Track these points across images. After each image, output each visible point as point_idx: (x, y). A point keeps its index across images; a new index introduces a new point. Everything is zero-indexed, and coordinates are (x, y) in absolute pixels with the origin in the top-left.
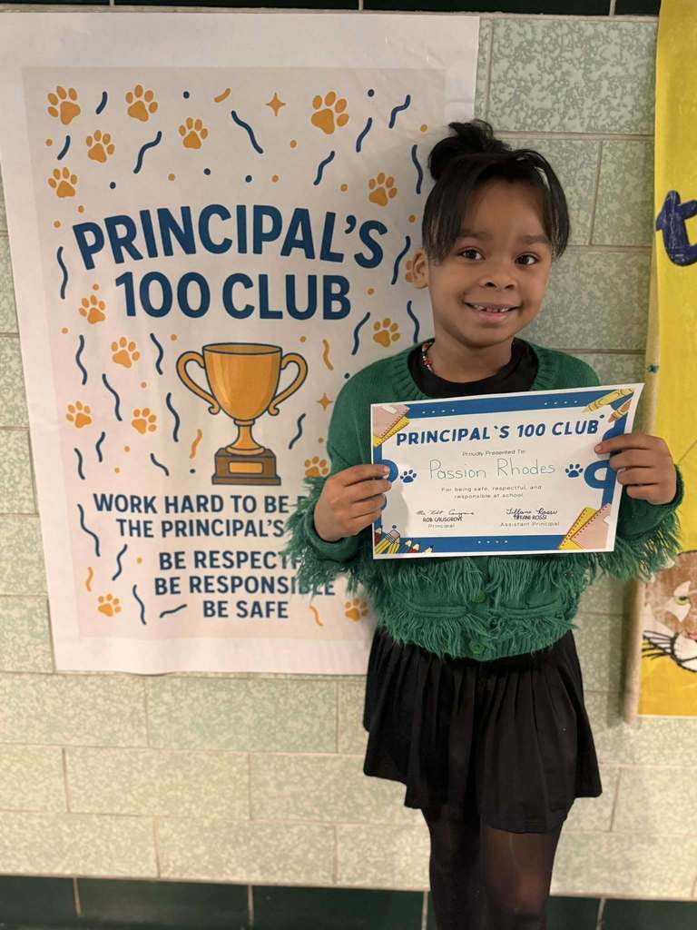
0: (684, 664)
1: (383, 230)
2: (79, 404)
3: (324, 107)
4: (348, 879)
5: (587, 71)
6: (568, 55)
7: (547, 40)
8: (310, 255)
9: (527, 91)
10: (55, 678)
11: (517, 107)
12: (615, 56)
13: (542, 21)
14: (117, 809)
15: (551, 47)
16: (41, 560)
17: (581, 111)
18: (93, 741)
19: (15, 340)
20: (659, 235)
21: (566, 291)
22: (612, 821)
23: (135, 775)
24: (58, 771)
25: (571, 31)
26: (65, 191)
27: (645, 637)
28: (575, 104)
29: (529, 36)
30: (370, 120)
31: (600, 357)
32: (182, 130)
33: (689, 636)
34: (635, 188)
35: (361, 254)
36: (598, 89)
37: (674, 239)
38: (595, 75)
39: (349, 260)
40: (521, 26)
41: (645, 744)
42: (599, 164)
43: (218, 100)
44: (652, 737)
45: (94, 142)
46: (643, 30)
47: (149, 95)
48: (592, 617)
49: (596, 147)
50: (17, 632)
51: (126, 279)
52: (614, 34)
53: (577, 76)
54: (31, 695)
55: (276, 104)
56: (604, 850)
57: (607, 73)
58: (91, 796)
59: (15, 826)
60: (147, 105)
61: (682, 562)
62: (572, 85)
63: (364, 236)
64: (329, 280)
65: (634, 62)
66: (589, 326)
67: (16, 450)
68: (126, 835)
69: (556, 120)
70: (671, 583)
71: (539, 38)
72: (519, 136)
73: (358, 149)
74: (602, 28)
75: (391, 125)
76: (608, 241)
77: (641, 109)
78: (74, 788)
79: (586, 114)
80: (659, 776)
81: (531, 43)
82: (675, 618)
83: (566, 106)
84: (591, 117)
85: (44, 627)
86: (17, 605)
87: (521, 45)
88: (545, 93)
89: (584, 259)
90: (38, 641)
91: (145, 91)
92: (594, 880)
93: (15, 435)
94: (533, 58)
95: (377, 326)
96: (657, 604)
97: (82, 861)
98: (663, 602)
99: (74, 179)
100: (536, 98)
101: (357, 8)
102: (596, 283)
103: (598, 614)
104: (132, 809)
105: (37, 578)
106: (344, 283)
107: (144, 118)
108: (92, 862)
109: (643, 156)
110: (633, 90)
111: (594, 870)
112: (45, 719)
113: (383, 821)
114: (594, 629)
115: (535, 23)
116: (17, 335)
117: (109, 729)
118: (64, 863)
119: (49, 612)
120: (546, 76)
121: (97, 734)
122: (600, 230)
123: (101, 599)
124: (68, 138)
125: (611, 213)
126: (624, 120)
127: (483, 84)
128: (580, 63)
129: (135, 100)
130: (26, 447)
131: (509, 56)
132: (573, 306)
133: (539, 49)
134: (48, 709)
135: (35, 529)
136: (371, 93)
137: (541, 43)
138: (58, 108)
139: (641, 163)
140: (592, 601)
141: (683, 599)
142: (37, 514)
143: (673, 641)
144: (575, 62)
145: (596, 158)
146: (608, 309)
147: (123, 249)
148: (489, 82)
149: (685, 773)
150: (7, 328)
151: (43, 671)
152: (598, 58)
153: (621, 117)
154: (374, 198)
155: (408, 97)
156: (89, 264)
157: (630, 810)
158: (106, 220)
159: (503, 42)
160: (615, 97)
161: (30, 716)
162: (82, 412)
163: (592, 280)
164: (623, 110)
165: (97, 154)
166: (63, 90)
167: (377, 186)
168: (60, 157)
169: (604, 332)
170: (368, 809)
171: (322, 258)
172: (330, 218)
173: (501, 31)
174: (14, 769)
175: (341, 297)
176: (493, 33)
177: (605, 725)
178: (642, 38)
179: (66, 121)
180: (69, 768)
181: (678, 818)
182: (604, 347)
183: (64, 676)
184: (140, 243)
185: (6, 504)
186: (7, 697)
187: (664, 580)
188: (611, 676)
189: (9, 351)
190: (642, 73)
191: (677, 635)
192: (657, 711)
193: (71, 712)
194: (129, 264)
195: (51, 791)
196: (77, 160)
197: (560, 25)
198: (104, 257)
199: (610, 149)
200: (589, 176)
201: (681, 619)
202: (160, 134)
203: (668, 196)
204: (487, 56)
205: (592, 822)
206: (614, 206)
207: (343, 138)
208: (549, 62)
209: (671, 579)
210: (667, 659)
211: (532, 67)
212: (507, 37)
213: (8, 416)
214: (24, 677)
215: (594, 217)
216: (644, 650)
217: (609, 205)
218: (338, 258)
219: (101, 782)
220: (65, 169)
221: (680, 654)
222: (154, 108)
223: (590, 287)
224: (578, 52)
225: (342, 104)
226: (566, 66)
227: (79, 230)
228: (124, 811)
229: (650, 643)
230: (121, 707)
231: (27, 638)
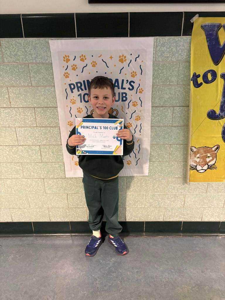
0: (199, 171)
1: (134, 82)
2: (70, 121)
3: (121, 58)
4: (128, 220)
5: (176, 48)
6: (172, 45)
7: (168, 42)
8: (119, 88)
9: (164, 53)
10: (66, 179)
11: (162, 56)
12: (182, 45)
13: (167, 38)
14: (79, 207)
15: (169, 43)
16: (63, 154)
17: (175, 56)
18: (74, 192)
19: (57, 108)
20: (192, 82)
21: (173, 94)
22: (184, 205)
23: (83, 199)
24: (66, 199)
25: (173, 40)
26: (67, 77)
27: (190, 166)
28: (174, 55)
29: (164, 41)
30: (131, 60)
31: (180, 107)
32: (92, 64)
33: (199, 165)
34: (187, 72)
35: (129, 88)
36: (179, 52)
37: (195, 82)
38: (178, 49)
39: (127, 89)
40: (163, 39)
41: (191, 188)
42: (179, 68)
43: (99, 57)
44: (192, 187)
45: (73, 67)
46: (188, 39)
47: (85, 56)
48: (179, 162)
49: (178, 64)
50: (57, 170)
51: (80, 95)
52: (182, 40)
53: (174, 49)
54: (60, 183)
55: (111, 57)
56: (182, 211)
57: (181, 48)
58: (73, 204)
59: (57, 211)
60: (84, 58)
61: (198, 150)
62: (173, 51)
63: (130, 84)
64: (122, 93)
65: (186, 45)
66: (177, 101)
67: (57, 131)
68: (81, 212)
69: (170, 59)
70: (196, 154)
71: (166, 41)
72: (162, 62)
73: (129, 66)
74: (179, 39)
75: (135, 61)
76: (181, 84)
77: (188, 55)
78: (69, 202)
79: (176, 57)
80: (194, 195)
81: (165, 43)
82: (196, 162)
83: (172, 56)
84: (177, 58)
85: (63, 168)
86: (57, 164)
87: (163, 43)
88: (168, 53)
89: (176, 87)
90: (62, 171)
91: (84, 55)
92: (180, 218)
93: (56, 128)
94: (165, 46)
95: (133, 102)
96: (193, 159)
97: (71, 218)
98: (194, 158)
99: (69, 74)
100: (166, 54)
101: (128, 37)
102: (179, 92)
103: (180, 161)
104: (82, 206)
105: (62, 158)
106: (126, 94)
107: (84, 61)
108: (73, 218)
109: (188, 65)
110: (186, 52)
111: (180, 216)
112: (63, 188)
113: (136, 207)
114: (179, 164)
115: (166, 38)
116: (57, 107)
117: (77, 189)
118: (67, 219)
119: (64, 165)
120: (168, 50)
121: (74, 190)
122: (179, 81)
123: (75, 162)
124: (68, 66)
125: (182, 78)
126: (184, 58)
127: (155, 52)
128: (175, 46)
129: (82, 57)
130: (59, 131)
131: (160, 46)
132: (174, 97)
133: (166, 44)
134: (64, 186)
135: (61, 148)
136: (131, 54)
137: (167, 43)
138: (65, 60)
139: (188, 67)
140: (179, 158)
141: (198, 157)
142: (62, 145)
143: (196, 166)
144: (174, 46)
145: (178, 66)
146: (181, 98)
147: (79, 88)
148: (156, 51)
149: (199, 194)
150: (55, 106)
151: (63, 178)
152: (179, 45)
153: (184, 57)
154: (132, 76)
155: (139, 55)
156: (72, 92)
157: (188, 203)
158: (76, 83)
159: (159, 43)
160: (182, 53)
161: (60, 187)
162: (71, 123)
163: (178, 91)
164: (184, 56)
165: (74, 69)
166: (66, 56)
167: (133, 74)
168: (66, 70)
169: (181, 102)
170: (132, 204)
171: (121, 89)
172: (123, 80)
173: (158, 40)
174: (57, 199)
175: (125, 97)
176: (157, 41)
177: (182, 185)
178: (188, 41)
179: (67, 62)
180: (68, 198)
181: (198, 204)
182: (181, 105)
183: (68, 178)
184: (83, 87)
185: (55, 143)
186: (55, 184)
187: (194, 154)
188: (183, 174)
189: (55, 111)
190: (188, 48)
191: (197, 165)
192: (193, 181)
193: (69, 186)
194: (81, 92)
195: (65, 203)
196: (70, 70)
197: (171, 38)
198: (75, 90)
199: (181, 64)
200: (177, 70)
201: (198, 162)
202: (87, 64)
203: (194, 73)
204: (155, 46)
205: (180, 205)
206: (182, 76)
207: (125, 64)
208: (168, 46)
209: (196, 153)
210: (195, 170)
211: (165, 48)
212: (160, 41)
213: (55, 124)
214: (59, 179)
215: (178, 78)
216: (190, 169)
217: (181, 76)
218: (125, 89)
219: (76, 201)
220: (67, 72)
221: (198, 169)
222: (86, 59)
223: (178, 93)
224: (175, 44)
225: (125, 57)
226: (172, 47)
227: (70, 85)
228: (81, 207)
229: (191, 167)
230: (79, 184)
231: (60, 171)
